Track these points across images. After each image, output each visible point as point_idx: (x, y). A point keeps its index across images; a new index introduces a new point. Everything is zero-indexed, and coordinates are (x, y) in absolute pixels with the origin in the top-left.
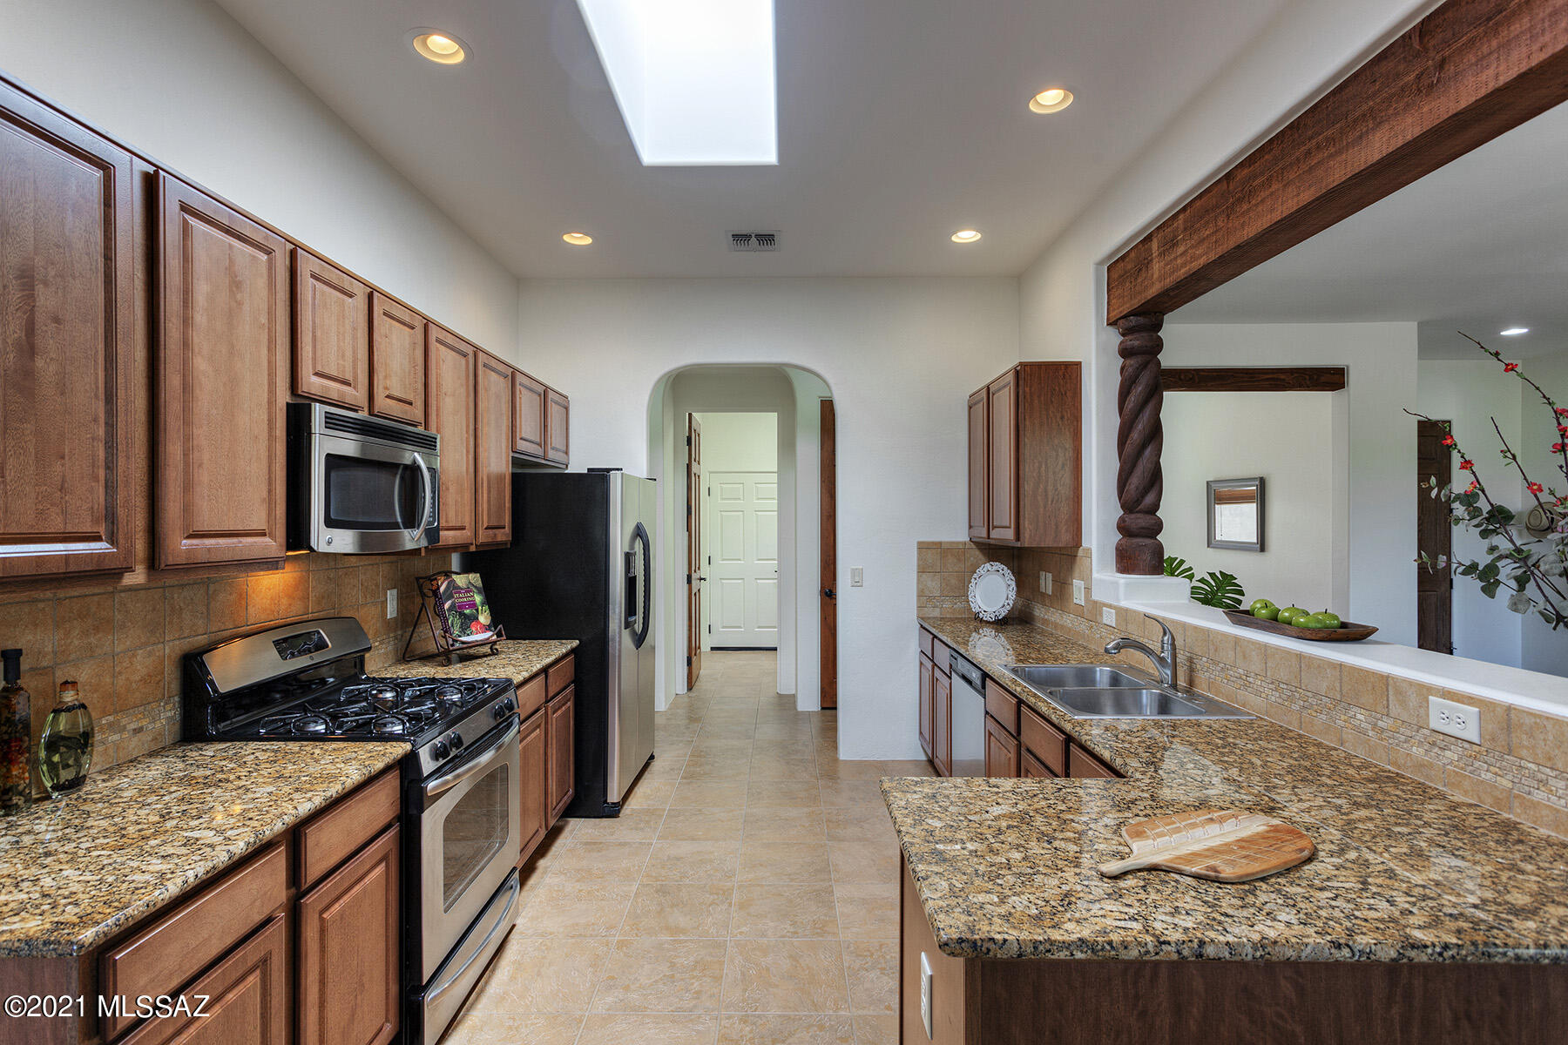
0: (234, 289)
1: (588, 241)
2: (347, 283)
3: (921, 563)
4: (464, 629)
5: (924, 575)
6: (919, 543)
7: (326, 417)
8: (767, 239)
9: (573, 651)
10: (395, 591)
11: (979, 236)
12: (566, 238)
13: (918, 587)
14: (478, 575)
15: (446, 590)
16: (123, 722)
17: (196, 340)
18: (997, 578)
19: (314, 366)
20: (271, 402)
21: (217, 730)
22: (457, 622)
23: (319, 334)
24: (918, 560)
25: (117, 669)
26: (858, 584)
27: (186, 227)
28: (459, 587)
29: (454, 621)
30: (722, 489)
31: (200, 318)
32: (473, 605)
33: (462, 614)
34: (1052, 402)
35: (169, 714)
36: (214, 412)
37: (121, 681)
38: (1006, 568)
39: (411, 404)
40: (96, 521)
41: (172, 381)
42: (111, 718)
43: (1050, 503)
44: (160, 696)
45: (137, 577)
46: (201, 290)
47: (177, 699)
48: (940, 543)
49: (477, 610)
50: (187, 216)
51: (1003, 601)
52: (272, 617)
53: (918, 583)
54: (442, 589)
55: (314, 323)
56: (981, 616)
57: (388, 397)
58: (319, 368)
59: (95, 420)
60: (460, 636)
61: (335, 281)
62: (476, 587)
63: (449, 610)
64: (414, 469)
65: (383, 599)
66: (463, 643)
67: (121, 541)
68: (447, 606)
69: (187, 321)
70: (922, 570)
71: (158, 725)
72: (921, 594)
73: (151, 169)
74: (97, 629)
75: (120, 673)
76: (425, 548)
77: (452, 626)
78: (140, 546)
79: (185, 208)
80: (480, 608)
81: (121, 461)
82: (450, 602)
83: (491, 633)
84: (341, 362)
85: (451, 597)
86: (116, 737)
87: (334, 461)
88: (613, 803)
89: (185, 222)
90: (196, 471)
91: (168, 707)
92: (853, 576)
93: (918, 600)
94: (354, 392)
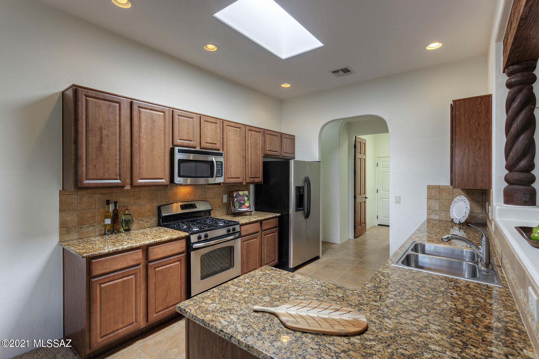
0: (153, 123)
1: (289, 85)
2: (190, 115)
3: (429, 194)
4: (240, 207)
5: (430, 200)
6: (428, 186)
7: (178, 150)
8: (346, 71)
9: (279, 216)
10: (226, 195)
11: (441, 45)
12: (282, 85)
13: (427, 206)
14: (247, 192)
15: (235, 196)
16: (144, 219)
17: (142, 136)
18: (462, 203)
19: (179, 137)
20: (165, 147)
21: (163, 224)
22: (238, 205)
23: (180, 129)
24: (428, 193)
25: (142, 208)
26: (398, 202)
27: (140, 112)
28: (240, 195)
29: (237, 205)
30: (382, 163)
31: (143, 131)
32: (244, 200)
33: (240, 203)
34: (472, 117)
35: (155, 219)
36: (147, 151)
37: (143, 210)
38: (466, 199)
39: (216, 144)
40: (116, 176)
41: (136, 145)
42: (140, 218)
43: (471, 167)
44: (152, 215)
45: (128, 187)
46: (143, 125)
47: (157, 216)
48: (439, 186)
49: (245, 202)
50: (140, 109)
51: (463, 214)
52: (184, 199)
53: (427, 204)
54: (234, 195)
55: (179, 127)
56: (454, 220)
57: (206, 143)
58: (180, 138)
59: (116, 155)
60: (238, 209)
61: (186, 115)
62: (246, 195)
63: (236, 201)
64: (212, 162)
65: (222, 197)
66: (239, 211)
67: (122, 180)
68: (235, 200)
69: (140, 132)
70: (429, 198)
71: (152, 221)
72: (429, 208)
73: (131, 100)
74: (137, 199)
75: (143, 209)
76: (223, 182)
77: (236, 205)
78: (128, 181)
79: (139, 107)
80: (246, 201)
81: (122, 163)
82: (236, 199)
83: (249, 209)
84: (188, 136)
85: (237, 197)
86: (141, 222)
87: (180, 161)
88: (290, 268)
89: (139, 109)
90: (142, 165)
91: (154, 218)
92: (396, 199)
93: (427, 211)
94: (193, 143)
